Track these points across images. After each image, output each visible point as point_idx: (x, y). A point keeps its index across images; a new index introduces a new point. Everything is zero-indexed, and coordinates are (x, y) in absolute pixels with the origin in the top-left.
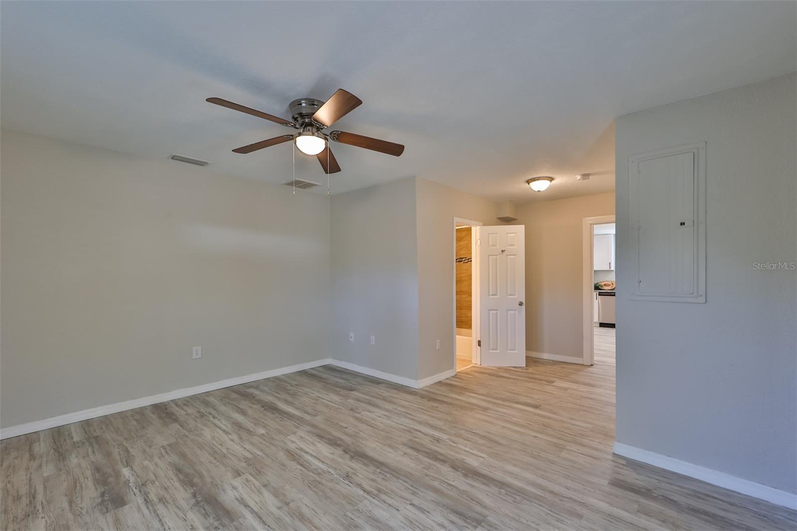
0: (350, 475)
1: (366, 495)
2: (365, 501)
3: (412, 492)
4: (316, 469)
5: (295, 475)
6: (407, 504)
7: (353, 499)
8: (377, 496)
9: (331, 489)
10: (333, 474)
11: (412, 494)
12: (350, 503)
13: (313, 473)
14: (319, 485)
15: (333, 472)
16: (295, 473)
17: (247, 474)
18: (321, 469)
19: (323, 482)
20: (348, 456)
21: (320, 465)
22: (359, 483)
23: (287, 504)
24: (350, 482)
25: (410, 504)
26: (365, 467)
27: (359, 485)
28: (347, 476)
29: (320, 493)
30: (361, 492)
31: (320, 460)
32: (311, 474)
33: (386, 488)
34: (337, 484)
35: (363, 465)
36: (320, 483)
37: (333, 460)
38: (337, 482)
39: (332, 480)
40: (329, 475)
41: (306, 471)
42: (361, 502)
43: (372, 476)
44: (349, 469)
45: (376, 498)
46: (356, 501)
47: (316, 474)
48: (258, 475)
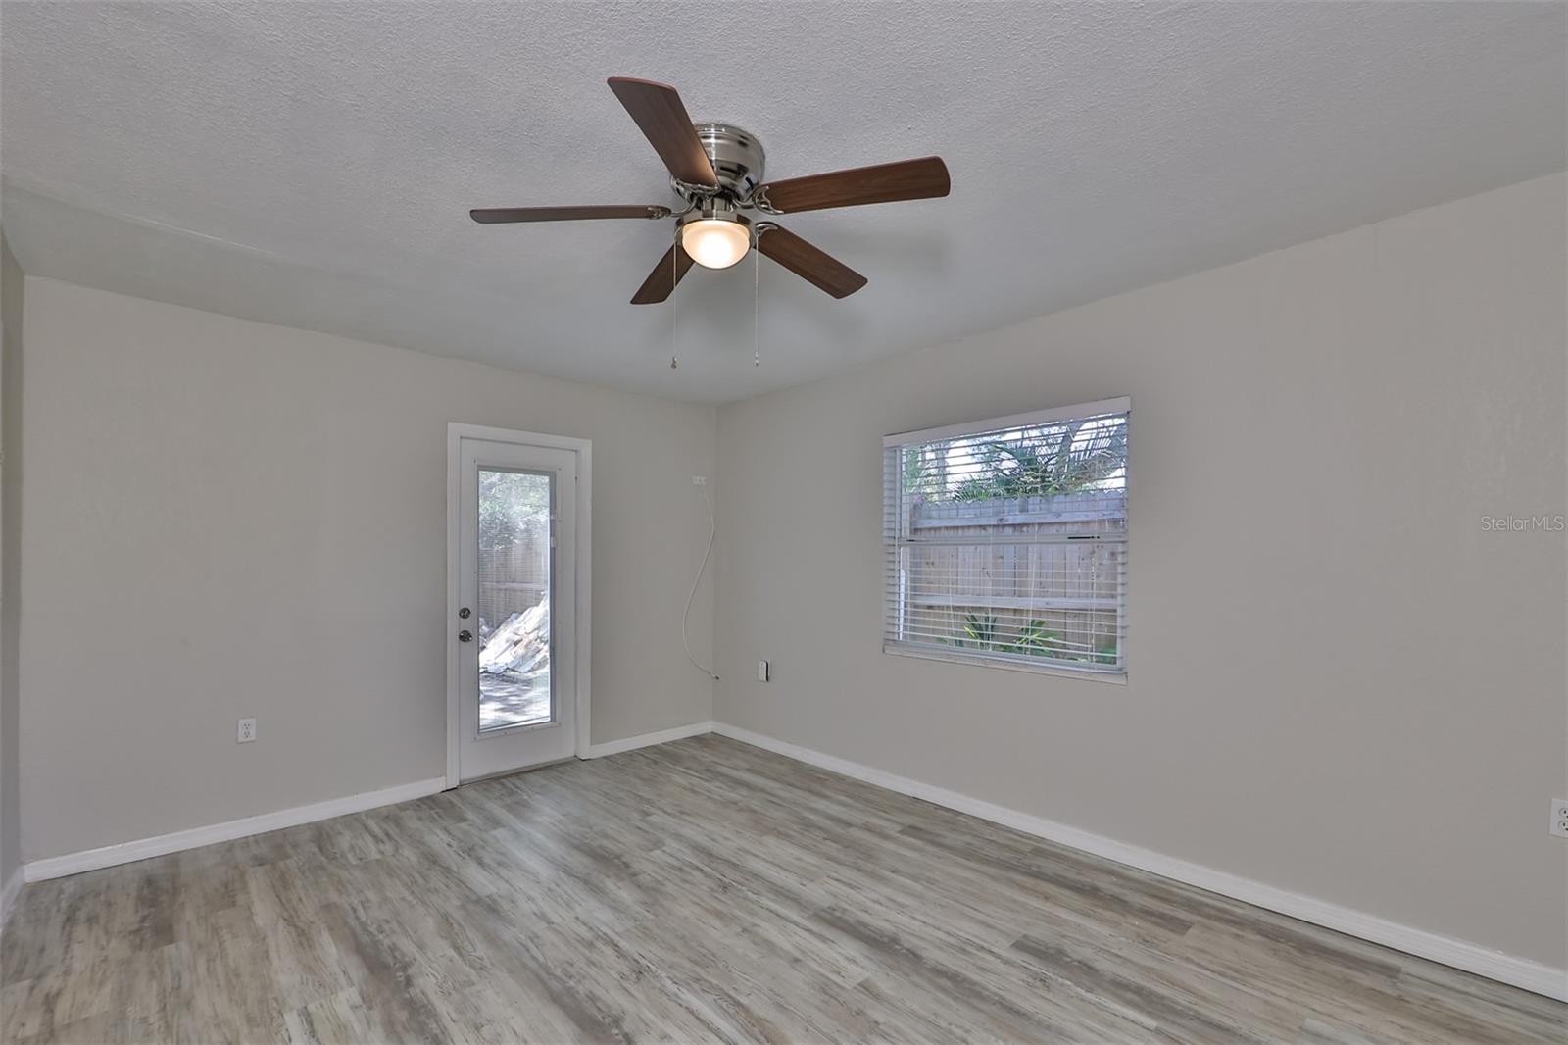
0: (634, 975)
1: (616, 939)
2: (619, 929)
3: (536, 940)
4: (703, 990)
5: (747, 980)
6: (557, 924)
7: (640, 935)
8: (598, 937)
9: (675, 950)
10: (669, 978)
11: (538, 937)
12: (647, 929)
13: (710, 983)
14: (696, 957)
15: (669, 983)
16: (750, 985)
17: (849, 988)
18: (694, 992)
19: (688, 964)
20: (627, 1027)
21: (695, 1002)
22: (621, 961)
23: (745, 930)
24: (638, 962)
25: (553, 923)
26: (599, 992)
27: (622, 955)
28: (640, 973)
29: (694, 944)
30: (623, 944)
31: (697, 1017)
32: (715, 982)
33: (576, 948)
34: (662, 959)
35: (599, 999)
36: (695, 962)
37: (665, 1015)
38: (660, 962)
39: (670, 967)
40: (675, 977)
41: (726, 987)
42: (628, 930)
43: (592, 971)
44: (633, 989)
45: (600, 934)
46: (636, 931)
47: (706, 981)
48: (825, 984)
